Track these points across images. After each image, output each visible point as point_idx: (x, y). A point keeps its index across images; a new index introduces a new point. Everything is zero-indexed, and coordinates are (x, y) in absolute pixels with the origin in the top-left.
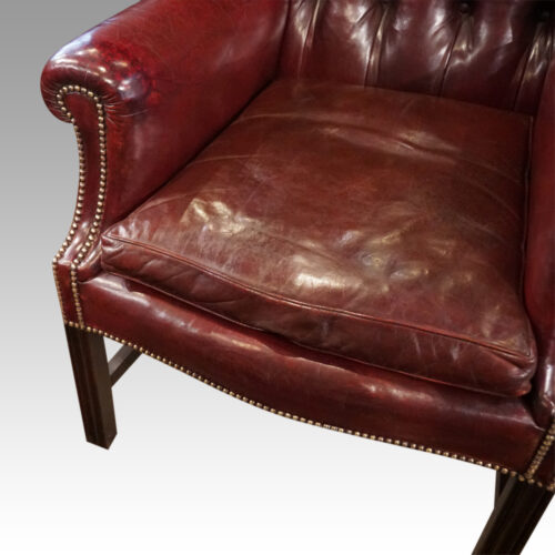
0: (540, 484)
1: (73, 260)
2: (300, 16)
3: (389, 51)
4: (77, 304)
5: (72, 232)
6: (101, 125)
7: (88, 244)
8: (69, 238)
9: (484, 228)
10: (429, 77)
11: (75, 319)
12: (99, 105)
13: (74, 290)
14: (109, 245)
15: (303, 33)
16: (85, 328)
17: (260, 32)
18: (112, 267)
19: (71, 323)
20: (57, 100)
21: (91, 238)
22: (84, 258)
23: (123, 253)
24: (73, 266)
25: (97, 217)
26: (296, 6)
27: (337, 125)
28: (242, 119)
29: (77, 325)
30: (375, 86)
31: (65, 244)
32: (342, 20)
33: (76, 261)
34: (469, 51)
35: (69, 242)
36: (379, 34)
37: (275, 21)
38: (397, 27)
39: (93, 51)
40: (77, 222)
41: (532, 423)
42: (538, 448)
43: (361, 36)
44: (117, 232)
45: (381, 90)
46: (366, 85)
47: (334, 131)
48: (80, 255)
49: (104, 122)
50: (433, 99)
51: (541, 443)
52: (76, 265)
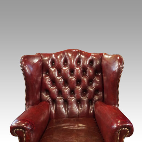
2: (52, 108)
3: (68, 111)
6: (24, 136)
9: (97, 138)
10: (76, 115)
12: (24, 132)
15: (53, 111)
17: (47, 112)
20: (14, 132)
26: (51, 107)
27: (66, 126)
28: (48, 129)
30: (68, 118)
32: (59, 108)
34: (81, 109)
36: (66, 109)
37: (49, 110)
38: (69, 107)
39: (19, 122)
43: (63, 110)
45: (69, 118)
46: (66, 118)
47: (65, 127)
49: (25, 135)
50: (78, 118)
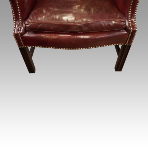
0: (129, 44)
1: (18, 31)
4: (22, 42)
5: (15, 25)
7: (20, 27)
8: (15, 27)
11: (22, 46)
13: (21, 38)
14: (27, 24)
16: (25, 47)
18: (30, 30)
19: (21, 47)
21: (20, 25)
22: (20, 30)
23: (32, 25)
24: (19, 33)
25: (20, 19)
29: (22, 47)
31: (14, 28)
33: (19, 31)
35: (15, 28)
40: (15, 22)
41: (127, 33)
42: (128, 37)
44: (28, 21)
48: (19, 30)
51: (129, 36)
52: (19, 32)
